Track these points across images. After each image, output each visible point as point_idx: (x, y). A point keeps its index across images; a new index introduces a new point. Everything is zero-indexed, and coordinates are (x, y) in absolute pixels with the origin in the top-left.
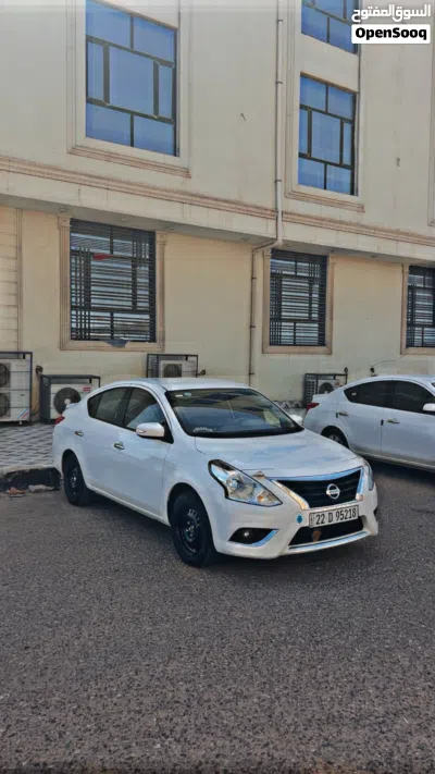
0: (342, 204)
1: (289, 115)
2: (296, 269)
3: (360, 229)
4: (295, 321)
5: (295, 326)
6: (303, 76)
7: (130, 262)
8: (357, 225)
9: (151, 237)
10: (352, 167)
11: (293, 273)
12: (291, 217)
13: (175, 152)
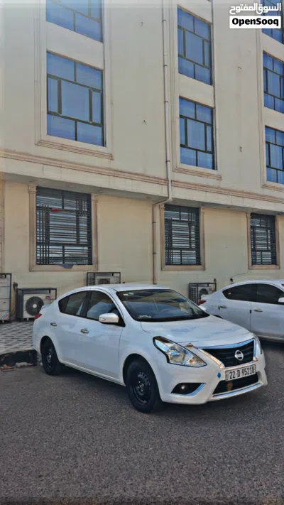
0: (208, 175)
1: (173, 122)
2: (180, 216)
3: (220, 191)
4: (181, 249)
5: (181, 253)
6: (181, 98)
7: (75, 213)
8: (218, 188)
9: (88, 197)
10: (213, 152)
11: (178, 219)
12: (176, 184)
13: (103, 144)
